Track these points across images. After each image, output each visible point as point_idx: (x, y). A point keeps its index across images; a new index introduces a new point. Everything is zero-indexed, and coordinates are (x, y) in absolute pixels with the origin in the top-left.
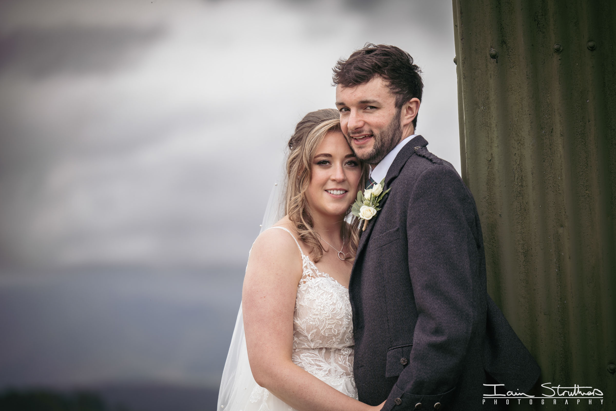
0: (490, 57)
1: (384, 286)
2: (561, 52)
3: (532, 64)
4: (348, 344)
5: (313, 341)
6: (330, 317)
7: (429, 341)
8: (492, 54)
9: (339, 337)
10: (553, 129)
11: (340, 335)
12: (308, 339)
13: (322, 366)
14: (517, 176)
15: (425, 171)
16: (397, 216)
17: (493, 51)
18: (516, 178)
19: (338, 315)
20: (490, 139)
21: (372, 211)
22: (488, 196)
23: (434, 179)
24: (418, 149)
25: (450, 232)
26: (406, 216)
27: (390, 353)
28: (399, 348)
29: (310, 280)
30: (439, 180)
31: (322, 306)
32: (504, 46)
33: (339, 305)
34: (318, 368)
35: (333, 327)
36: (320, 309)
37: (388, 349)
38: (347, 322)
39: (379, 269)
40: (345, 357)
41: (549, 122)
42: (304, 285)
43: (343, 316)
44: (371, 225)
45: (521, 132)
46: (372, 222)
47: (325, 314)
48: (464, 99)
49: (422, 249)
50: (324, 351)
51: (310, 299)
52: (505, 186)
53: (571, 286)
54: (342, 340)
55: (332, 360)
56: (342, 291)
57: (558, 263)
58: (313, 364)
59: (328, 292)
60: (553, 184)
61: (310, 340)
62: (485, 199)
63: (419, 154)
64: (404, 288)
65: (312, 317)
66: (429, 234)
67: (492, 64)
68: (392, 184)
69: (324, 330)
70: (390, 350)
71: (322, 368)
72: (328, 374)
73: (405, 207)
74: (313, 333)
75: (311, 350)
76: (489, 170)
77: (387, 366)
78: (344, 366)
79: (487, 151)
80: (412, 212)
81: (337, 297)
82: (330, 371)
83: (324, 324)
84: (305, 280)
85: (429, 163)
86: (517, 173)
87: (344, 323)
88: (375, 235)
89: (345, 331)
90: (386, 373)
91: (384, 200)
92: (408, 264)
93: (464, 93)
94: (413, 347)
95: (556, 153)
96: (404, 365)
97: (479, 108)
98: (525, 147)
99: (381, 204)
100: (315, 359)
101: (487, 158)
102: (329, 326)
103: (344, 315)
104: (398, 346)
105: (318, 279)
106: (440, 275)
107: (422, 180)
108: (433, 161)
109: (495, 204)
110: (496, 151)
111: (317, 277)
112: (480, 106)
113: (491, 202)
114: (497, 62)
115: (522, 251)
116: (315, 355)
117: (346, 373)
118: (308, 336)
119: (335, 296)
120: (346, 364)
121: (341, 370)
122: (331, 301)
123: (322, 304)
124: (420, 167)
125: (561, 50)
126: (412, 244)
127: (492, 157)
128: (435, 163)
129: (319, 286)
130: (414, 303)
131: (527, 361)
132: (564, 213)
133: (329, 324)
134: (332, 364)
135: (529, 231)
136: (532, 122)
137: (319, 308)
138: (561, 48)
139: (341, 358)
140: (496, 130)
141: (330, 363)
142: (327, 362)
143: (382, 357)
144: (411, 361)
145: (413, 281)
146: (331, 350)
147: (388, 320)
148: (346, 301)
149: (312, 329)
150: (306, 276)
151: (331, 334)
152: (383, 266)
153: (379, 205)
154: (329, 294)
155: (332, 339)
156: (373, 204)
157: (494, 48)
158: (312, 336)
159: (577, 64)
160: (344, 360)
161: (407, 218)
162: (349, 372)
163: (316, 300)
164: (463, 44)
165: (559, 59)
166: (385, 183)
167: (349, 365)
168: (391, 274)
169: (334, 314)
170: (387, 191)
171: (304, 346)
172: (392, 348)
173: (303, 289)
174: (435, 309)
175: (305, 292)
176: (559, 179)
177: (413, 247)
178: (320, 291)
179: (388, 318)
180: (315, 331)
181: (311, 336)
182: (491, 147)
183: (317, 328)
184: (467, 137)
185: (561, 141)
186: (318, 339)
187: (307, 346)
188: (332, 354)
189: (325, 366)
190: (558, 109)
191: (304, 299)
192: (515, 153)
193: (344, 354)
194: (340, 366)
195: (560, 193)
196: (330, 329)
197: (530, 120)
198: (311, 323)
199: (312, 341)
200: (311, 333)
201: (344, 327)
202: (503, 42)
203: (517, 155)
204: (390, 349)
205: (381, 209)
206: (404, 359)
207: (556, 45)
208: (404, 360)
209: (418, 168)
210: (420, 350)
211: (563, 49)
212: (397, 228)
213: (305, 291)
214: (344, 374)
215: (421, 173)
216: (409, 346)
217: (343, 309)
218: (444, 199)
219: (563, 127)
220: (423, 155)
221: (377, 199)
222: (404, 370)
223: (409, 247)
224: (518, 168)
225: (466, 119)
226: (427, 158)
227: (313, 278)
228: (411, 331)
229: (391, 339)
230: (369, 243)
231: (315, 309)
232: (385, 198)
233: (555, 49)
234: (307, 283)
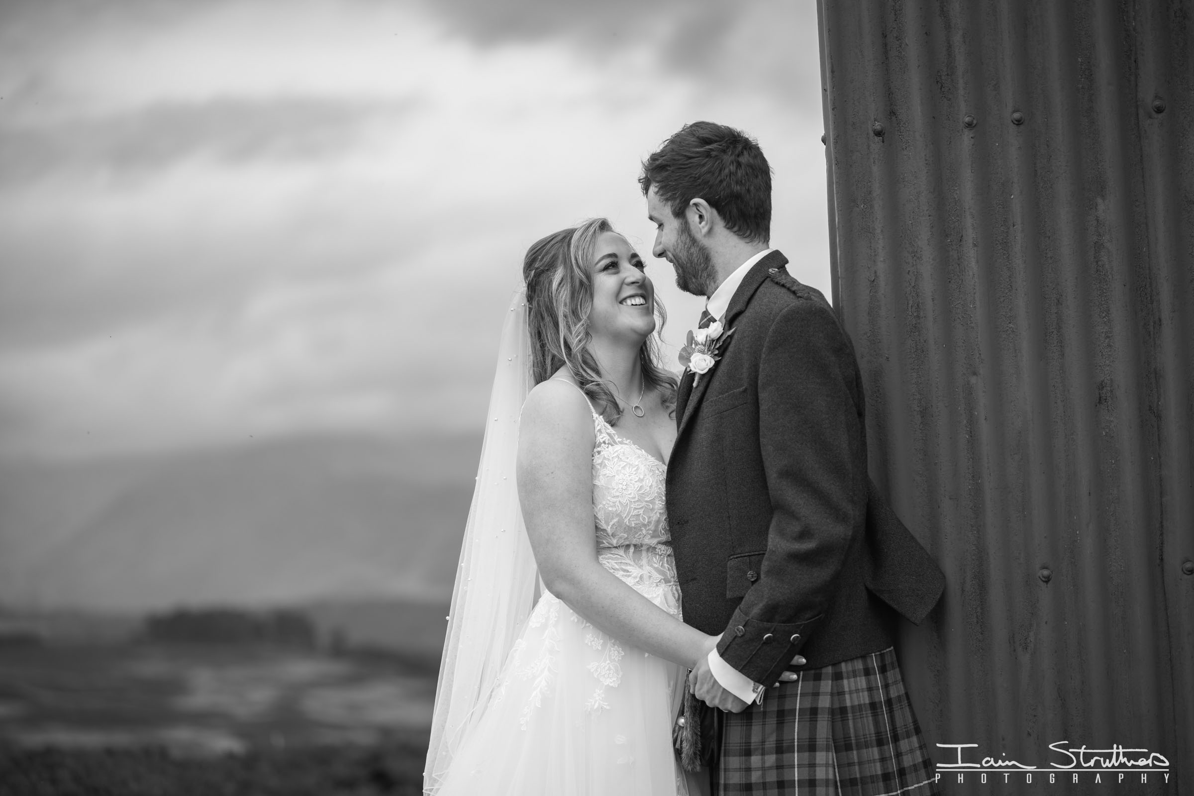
0: (873, 134)
1: (724, 469)
2: (974, 127)
3: (933, 144)
4: (664, 538)
5: (615, 536)
6: (637, 499)
7: (789, 548)
8: (876, 130)
9: (650, 527)
10: (962, 236)
11: (651, 523)
12: (607, 534)
13: (630, 571)
14: (911, 302)
15: (786, 309)
16: (744, 370)
17: (878, 126)
18: (910, 305)
19: (648, 496)
20: (872, 251)
21: (708, 361)
22: (870, 332)
23: (798, 320)
24: (773, 272)
25: (821, 397)
26: (757, 371)
27: (731, 564)
28: (745, 556)
29: (607, 449)
30: (806, 322)
31: (625, 483)
32: (894, 118)
33: (647, 481)
34: (625, 574)
35: (642, 512)
36: (622, 488)
37: (729, 557)
38: (661, 506)
39: (717, 444)
40: (662, 557)
41: (957, 226)
42: (598, 456)
43: (655, 497)
44: (706, 380)
45: (917, 240)
46: (708, 377)
47: (629, 494)
48: (836, 194)
49: (781, 420)
50: (632, 550)
51: (607, 475)
52: (894, 317)
53: (988, 459)
54: (655, 531)
55: (644, 561)
56: (651, 463)
57: (970, 426)
58: (617, 569)
59: (632, 465)
60: (963, 315)
61: (610, 534)
62: (865, 336)
63: (776, 280)
64: (752, 473)
65: (611, 500)
66: (791, 399)
67: (876, 144)
68: (736, 323)
69: (628, 518)
70: (731, 559)
71: (631, 573)
72: (639, 581)
73: (756, 358)
74: (613, 524)
75: (614, 549)
76: (871, 294)
77: (728, 582)
78: (661, 570)
79: (869, 268)
80: (767, 367)
81: (644, 471)
82: (641, 577)
83: (628, 509)
84: (599, 449)
85: (792, 296)
86: (911, 298)
87: (656, 507)
88: (711, 396)
89: (659, 518)
90: (728, 592)
91: (725, 346)
92: (759, 440)
93: (836, 185)
94: (766, 555)
95: (966, 271)
96: (752, 582)
97: (858, 207)
98: (923, 261)
99: (721, 351)
100: (620, 561)
101: (869, 277)
102: (636, 512)
103: (656, 494)
104: (743, 553)
105: (618, 447)
106: (806, 458)
107: (781, 322)
108: (798, 295)
109: (880, 342)
110: (882, 266)
111: (617, 444)
112: (859, 203)
113: (874, 340)
114: (883, 142)
115: (918, 409)
116: (619, 557)
117: (664, 579)
118: (607, 529)
119: (641, 470)
120: (664, 567)
121: (657, 576)
122: (637, 476)
123: (623, 482)
124: (779, 303)
125: (973, 125)
126: (765, 413)
127: (876, 276)
128: (801, 297)
129: (620, 456)
130: (768, 494)
131: (925, 568)
132: (978, 355)
133: (635, 509)
134: (644, 568)
135: (928, 380)
136: (932, 226)
137: (621, 486)
138: (975, 122)
139: (656, 558)
140: (881, 237)
141: (641, 567)
142: (637, 565)
143: (721, 568)
144: (762, 576)
145: (767, 464)
146: (642, 548)
147: (729, 517)
148: (657, 476)
149: (613, 518)
150: (600, 443)
151: (639, 524)
152: (723, 440)
153: (718, 353)
154: (634, 467)
155: (642, 530)
156: (709, 350)
157: (879, 122)
158: (613, 528)
159: (997, 144)
160: (660, 561)
161: (758, 374)
162: (669, 577)
163: (615, 476)
164: (835, 115)
165: (972, 137)
166: (726, 320)
167: (668, 568)
168: (735, 452)
169: (641, 494)
170: (730, 333)
171: (603, 545)
172: (735, 556)
173: (598, 462)
174: (800, 505)
175: (601, 466)
176: (970, 308)
177: (767, 416)
178: (621, 463)
179: (729, 514)
180: (615, 520)
181: (611, 528)
182: (874, 261)
183: (618, 515)
184: (840, 247)
185: (974, 253)
186: (622, 532)
187: (607, 544)
188: (644, 554)
189: (635, 571)
190: (969, 208)
191: (599, 476)
192: (909, 271)
193: (660, 553)
194: (656, 569)
195: (973, 328)
196: (637, 515)
197: (931, 224)
198: (610, 509)
199: (613, 535)
200: (611, 523)
201: (656, 512)
202: (892, 113)
203: (910, 273)
204: (731, 557)
205: (720, 358)
206: (752, 573)
207: (968, 117)
208: (752, 575)
209: (775, 303)
210: (775, 561)
211: (977, 123)
212: (744, 387)
213: (601, 464)
214: (662, 581)
215: (781, 311)
216: (759, 555)
217: (654, 487)
218: (813, 350)
219: (976, 233)
220: (782, 283)
221: (714, 343)
222: (752, 588)
223: (761, 416)
224: (912, 291)
225: (838, 222)
226: (789, 289)
227: (610, 445)
228: (764, 533)
229: (733, 543)
230: (702, 406)
231: (614, 489)
232: (727, 343)
233: (966, 123)
234: (602, 453)
